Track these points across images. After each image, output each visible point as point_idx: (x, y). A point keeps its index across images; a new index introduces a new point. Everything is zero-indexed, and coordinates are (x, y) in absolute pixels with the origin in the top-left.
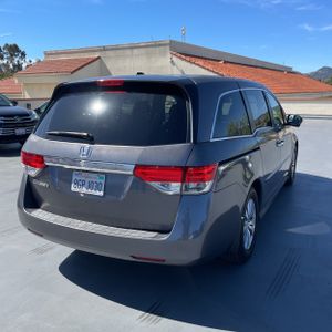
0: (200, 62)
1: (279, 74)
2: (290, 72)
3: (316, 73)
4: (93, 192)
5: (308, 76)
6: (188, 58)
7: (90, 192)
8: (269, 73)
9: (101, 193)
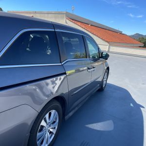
0: (79, 24)
1: (116, 34)
2: (121, 33)
3: (133, 36)
5: (130, 36)
6: (73, 21)
8: (111, 33)
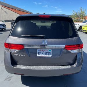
4: (47, 56)
7: (45, 56)
9: (51, 56)
